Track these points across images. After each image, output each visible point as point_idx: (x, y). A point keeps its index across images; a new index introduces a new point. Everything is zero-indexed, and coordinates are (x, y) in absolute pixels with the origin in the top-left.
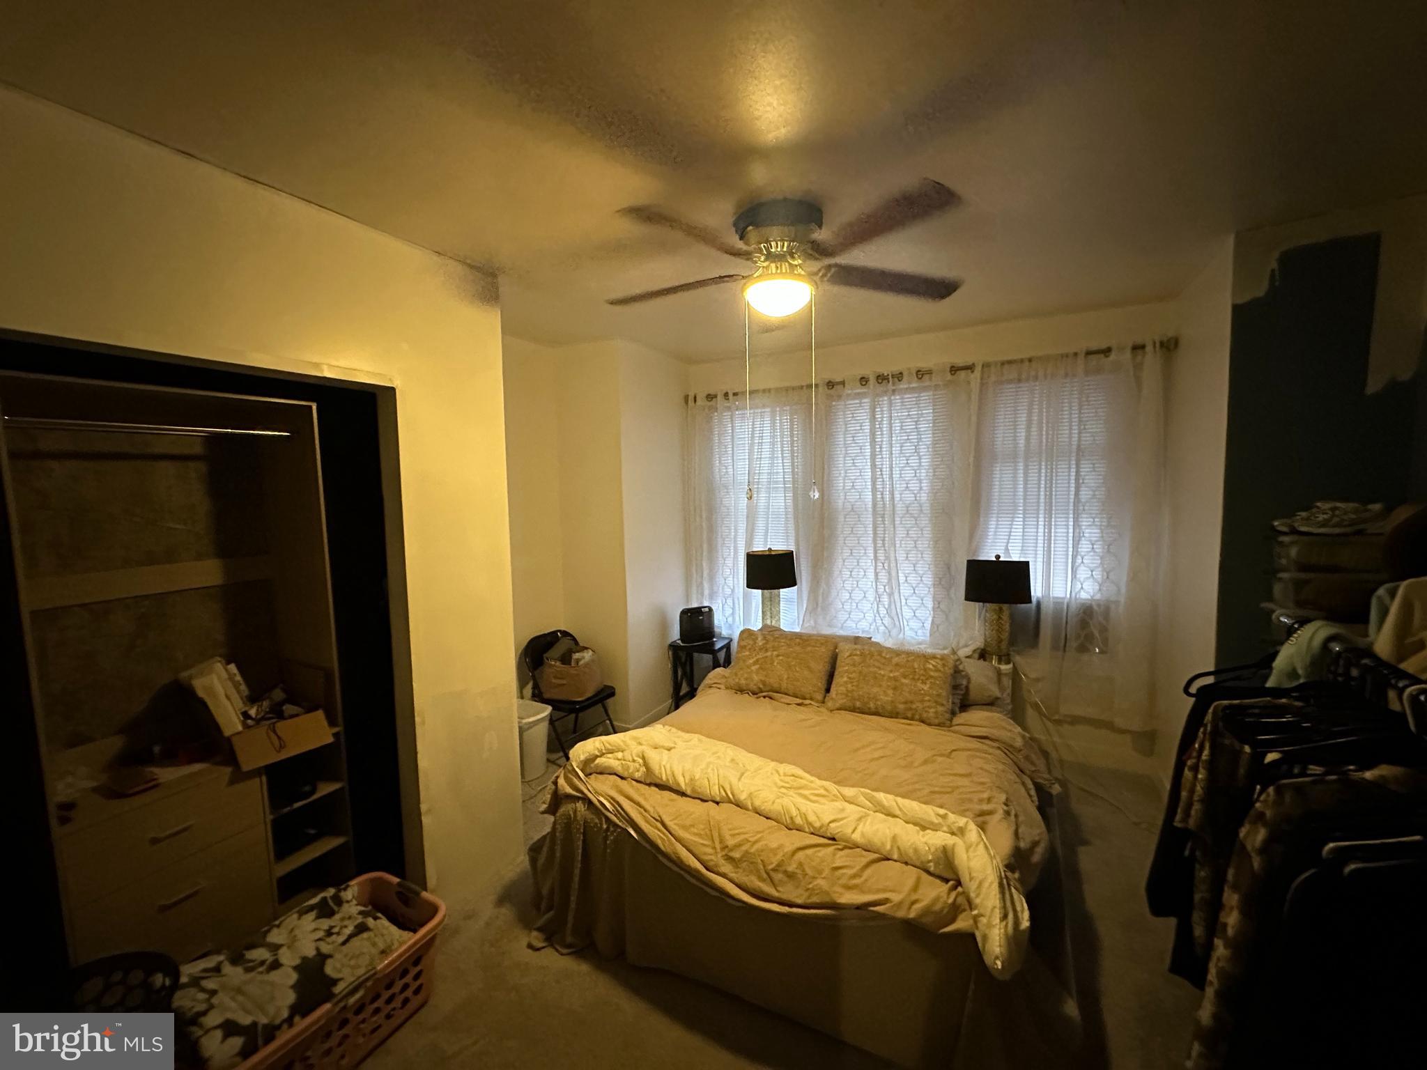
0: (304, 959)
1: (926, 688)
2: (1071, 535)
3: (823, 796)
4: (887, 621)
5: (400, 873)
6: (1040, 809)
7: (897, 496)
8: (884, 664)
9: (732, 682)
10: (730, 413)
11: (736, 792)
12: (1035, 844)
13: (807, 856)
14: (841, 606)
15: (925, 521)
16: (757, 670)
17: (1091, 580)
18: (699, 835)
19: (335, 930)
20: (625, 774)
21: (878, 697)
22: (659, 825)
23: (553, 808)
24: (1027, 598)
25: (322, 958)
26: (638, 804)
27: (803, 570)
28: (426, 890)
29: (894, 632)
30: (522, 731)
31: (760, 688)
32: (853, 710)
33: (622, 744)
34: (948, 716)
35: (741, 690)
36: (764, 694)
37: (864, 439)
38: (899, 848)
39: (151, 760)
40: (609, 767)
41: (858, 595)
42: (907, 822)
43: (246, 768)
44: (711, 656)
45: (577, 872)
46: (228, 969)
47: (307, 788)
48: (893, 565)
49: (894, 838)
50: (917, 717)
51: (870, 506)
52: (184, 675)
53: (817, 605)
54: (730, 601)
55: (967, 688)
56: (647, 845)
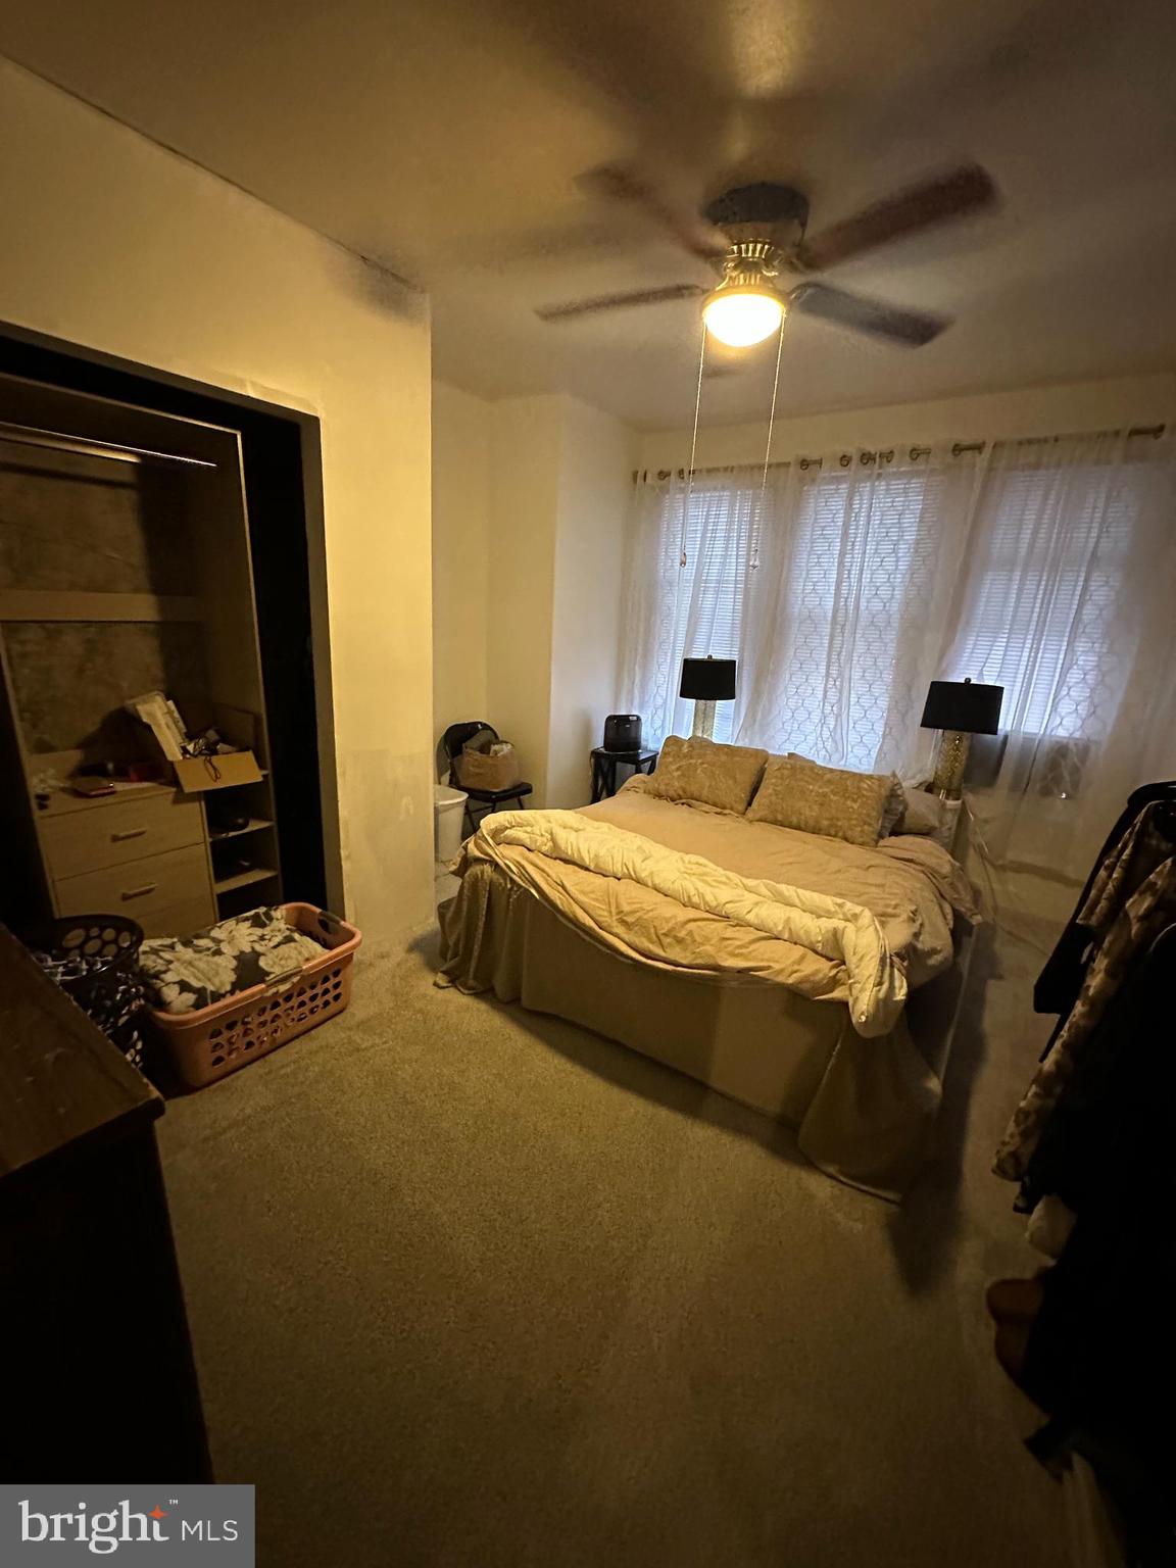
0: (242, 952)
1: (856, 806)
2: (1061, 661)
3: (724, 883)
4: (829, 745)
5: (322, 904)
6: (953, 933)
7: (863, 605)
8: (813, 779)
9: (650, 786)
10: (682, 496)
11: (638, 869)
12: (934, 952)
13: (699, 927)
14: (781, 726)
15: (891, 637)
16: (679, 776)
17: (1074, 715)
18: (596, 900)
19: (267, 937)
20: (533, 847)
21: (803, 811)
22: (560, 889)
23: (460, 872)
24: (992, 729)
25: (257, 955)
26: (543, 871)
27: (744, 683)
28: (344, 920)
29: (836, 757)
30: (437, 811)
31: (679, 795)
32: (775, 822)
33: (531, 819)
34: (875, 837)
35: (659, 796)
36: (684, 801)
37: (835, 533)
38: (790, 929)
39: (105, 774)
40: (519, 839)
41: (801, 715)
42: (804, 911)
43: (187, 789)
44: (634, 766)
45: (481, 924)
46: (179, 947)
47: (240, 821)
48: (846, 685)
49: (788, 920)
50: (840, 834)
51: (830, 615)
52: (129, 703)
53: (755, 721)
54: (660, 713)
55: (902, 815)
56: (546, 905)
